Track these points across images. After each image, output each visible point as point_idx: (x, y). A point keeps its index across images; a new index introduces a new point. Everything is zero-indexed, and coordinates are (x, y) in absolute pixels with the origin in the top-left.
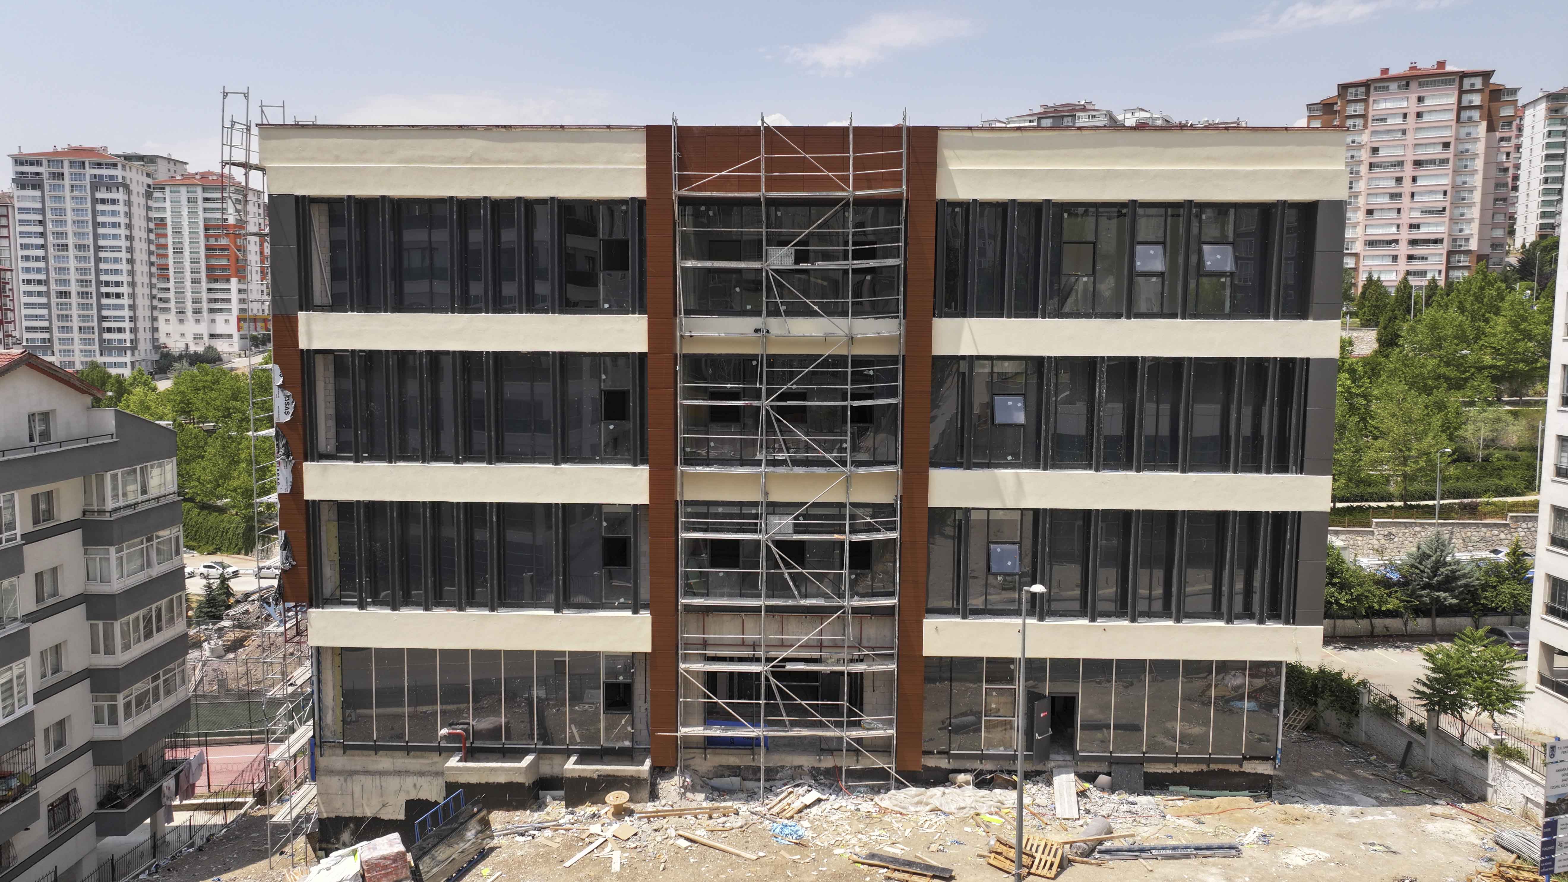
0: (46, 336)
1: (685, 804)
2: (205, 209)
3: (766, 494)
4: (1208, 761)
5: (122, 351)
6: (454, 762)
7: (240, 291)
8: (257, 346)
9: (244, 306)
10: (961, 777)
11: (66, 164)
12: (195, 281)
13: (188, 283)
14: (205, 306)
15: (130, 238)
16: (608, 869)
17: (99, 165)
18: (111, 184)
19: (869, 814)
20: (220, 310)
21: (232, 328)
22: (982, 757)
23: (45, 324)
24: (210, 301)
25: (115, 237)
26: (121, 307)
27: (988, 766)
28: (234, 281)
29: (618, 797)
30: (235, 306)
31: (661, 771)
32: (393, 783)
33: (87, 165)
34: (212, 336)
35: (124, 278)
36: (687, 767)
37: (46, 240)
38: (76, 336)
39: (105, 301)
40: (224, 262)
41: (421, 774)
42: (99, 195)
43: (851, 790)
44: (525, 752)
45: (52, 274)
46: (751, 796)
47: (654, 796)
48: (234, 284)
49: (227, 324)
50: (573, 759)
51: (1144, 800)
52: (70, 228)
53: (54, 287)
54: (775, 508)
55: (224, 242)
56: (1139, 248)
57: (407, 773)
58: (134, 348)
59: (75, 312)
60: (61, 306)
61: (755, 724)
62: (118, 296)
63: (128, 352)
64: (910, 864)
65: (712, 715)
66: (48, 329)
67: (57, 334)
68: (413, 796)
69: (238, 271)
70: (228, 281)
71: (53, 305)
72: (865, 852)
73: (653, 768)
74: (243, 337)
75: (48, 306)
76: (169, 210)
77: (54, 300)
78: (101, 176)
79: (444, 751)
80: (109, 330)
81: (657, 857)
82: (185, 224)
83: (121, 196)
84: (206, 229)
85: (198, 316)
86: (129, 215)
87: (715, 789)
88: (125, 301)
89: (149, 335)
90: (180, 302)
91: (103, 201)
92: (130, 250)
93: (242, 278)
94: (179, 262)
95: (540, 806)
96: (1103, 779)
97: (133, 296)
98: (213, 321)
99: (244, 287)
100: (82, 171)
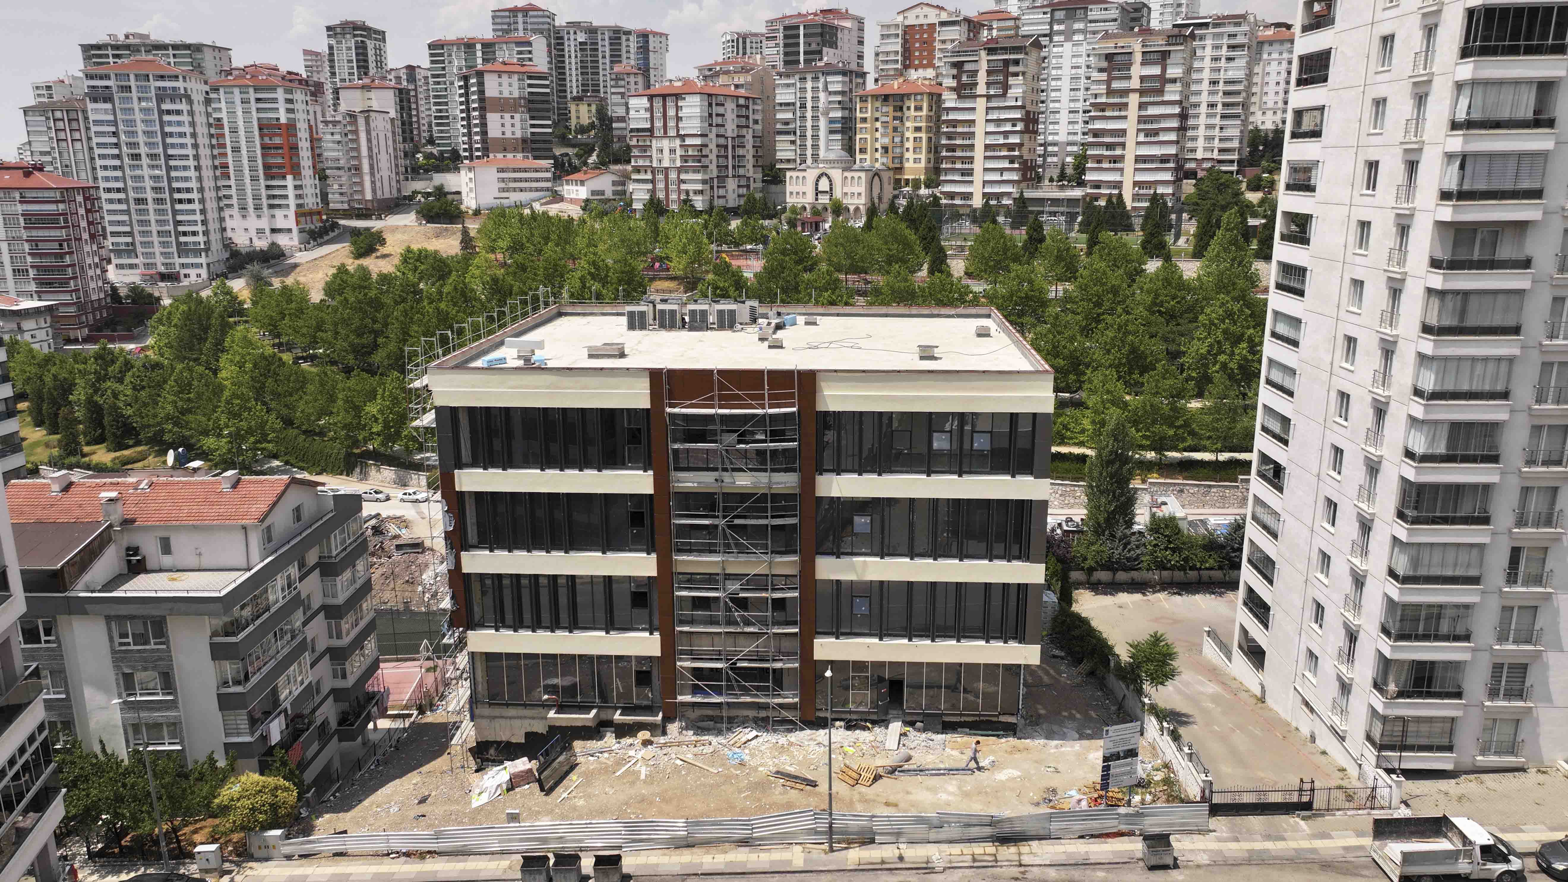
0: (129, 240)
1: (682, 738)
2: (258, 109)
3: (724, 569)
4: (979, 715)
5: (197, 253)
6: (552, 714)
7: (296, 187)
8: (315, 240)
9: (301, 201)
10: (838, 723)
11: (132, 77)
12: (254, 179)
13: (247, 180)
14: (265, 202)
15: (196, 146)
16: (638, 778)
17: (162, 77)
18: (175, 96)
19: (782, 746)
20: (279, 206)
21: (291, 223)
22: (850, 712)
23: (127, 229)
24: (270, 197)
25: (183, 146)
26: (193, 212)
27: (854, 717)
28: (289, 177)
29: (644, 735)
30: (292, 202)
31: (667, 719)
32: (517, 723)
33: (151, 77)
34: (274, 231)
35: (194, 184)
36: (683, 716)
37: (120, 150)
38: (155, 239)
39: (178, 207)
40: (280, 160)
41: (533, 718)
42: (164, 107)
43: (775, 731)
44: (592, 708)
45: (130, 183)
46: (719, 732)
47: (664, 733)
48: (290, 181)
49: (286, 219)
50: (619, 712)
51: (940, 737)
52: (141, 139)
53: (132, 195)
54: (728, 577)
55: (277, 140)
56: (935, 434)
57: (526, 717)
58: (207, 250)
59: (152, 217)
60: (140, 212)
61: (720, 694)
62: (190, 201)
63: (203, 254)
64: (796, 777)
65: (696, 690)
66: (130, 234)
67: (138, 239)
68: (529, 730)
69: (292, 167)
70: (284, 178)
71: (133, 211)
72: (775, 770)
73: (663, 718)
74: (301, 231)
75: (128, 212)
76: (224, 110)
77: (133, 206)
78: (165, 88)
79: (547, 706)
80: (185, 234)
81: (664, 770)
82: (241, 123)
83: (184, 106)
84: (260, 129)
85: (259, 212)
86: (193, 124)
87: (699, 728)
88: (196, 206)
89: (219, 236)
90: (242, 198)
91: (169, 112)
92: (197, 157)
93: (297, 175)
94: (239, 161)
95: (601, 738)
96: (919, 724)
97: (202, 201)
98: (273, 216)
99: (298, 183)
100: (147, 83)
